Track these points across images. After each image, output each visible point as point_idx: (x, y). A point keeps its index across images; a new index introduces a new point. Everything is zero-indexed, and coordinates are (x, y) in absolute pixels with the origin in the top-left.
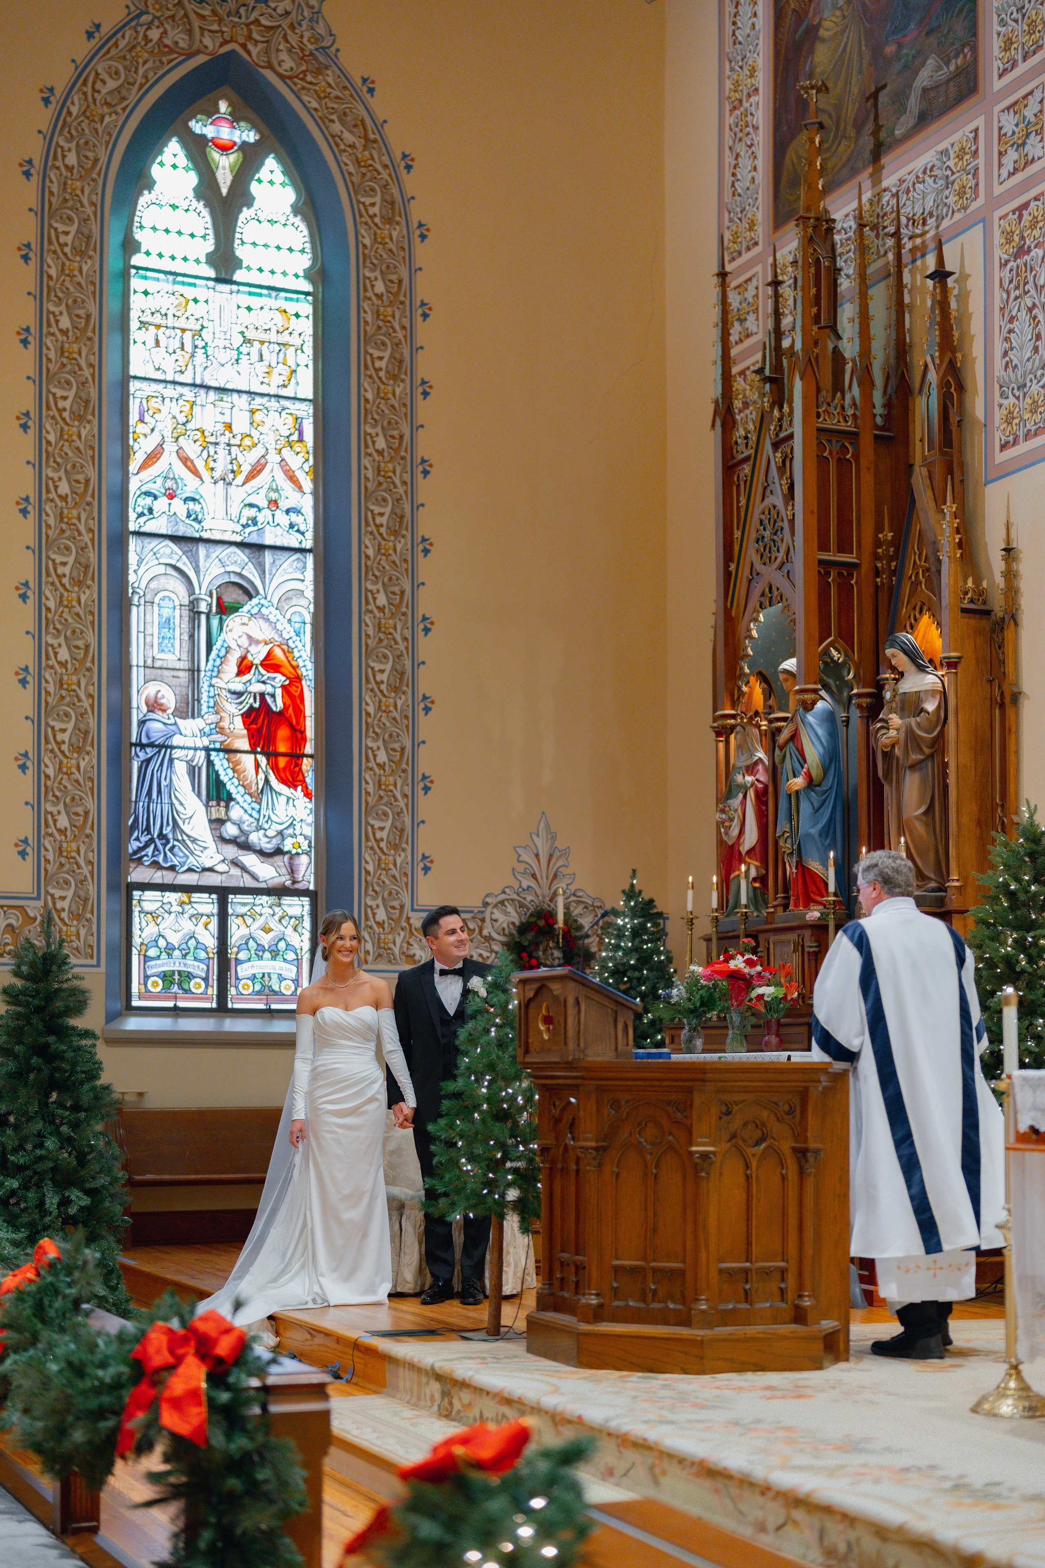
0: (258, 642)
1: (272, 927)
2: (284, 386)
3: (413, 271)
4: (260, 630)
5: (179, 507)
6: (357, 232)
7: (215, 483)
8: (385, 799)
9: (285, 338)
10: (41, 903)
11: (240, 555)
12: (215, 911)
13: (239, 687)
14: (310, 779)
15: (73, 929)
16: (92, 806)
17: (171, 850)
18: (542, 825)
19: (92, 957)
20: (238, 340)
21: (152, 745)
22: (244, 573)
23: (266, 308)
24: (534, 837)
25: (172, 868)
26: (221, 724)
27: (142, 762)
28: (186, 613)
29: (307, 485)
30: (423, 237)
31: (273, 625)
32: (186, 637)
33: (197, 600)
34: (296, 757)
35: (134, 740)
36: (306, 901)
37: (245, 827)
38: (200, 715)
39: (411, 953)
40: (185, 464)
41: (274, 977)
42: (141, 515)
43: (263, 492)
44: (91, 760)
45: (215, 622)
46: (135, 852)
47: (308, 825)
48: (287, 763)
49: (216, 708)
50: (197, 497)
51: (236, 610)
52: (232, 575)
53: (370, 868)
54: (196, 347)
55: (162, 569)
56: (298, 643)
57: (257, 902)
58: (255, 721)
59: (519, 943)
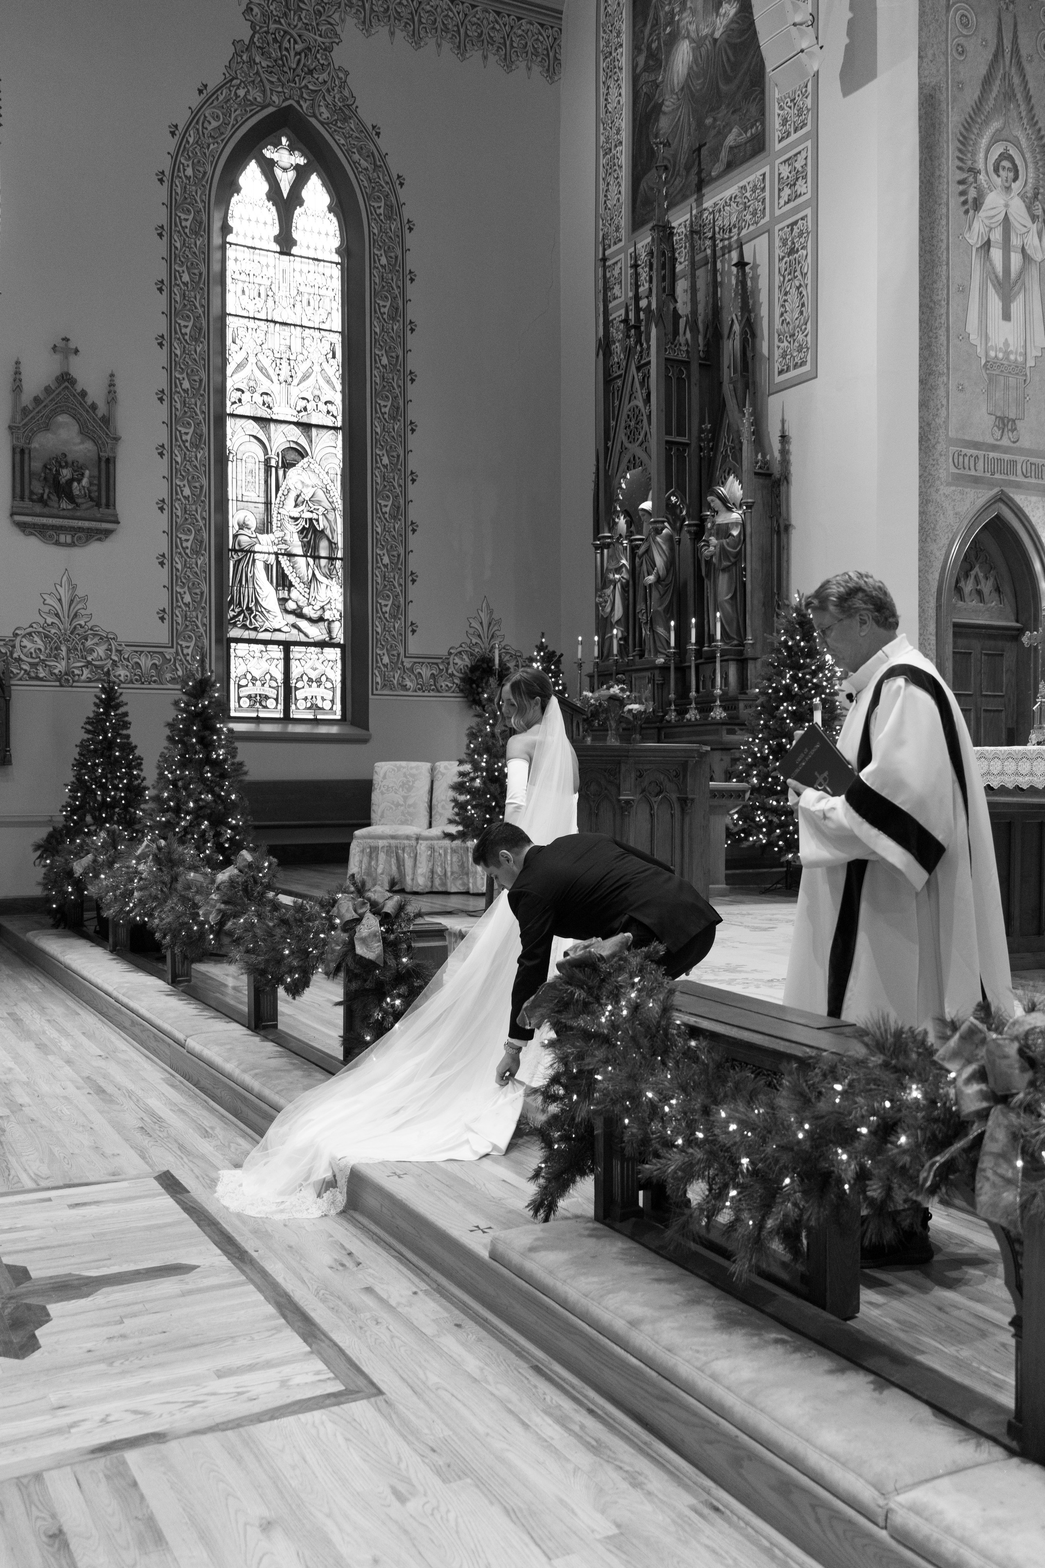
0: (307, 486)
1: (318, 667)
2: (323, 322)
3: (404, 251)
4: (308, 478)
5: (258, 399)
6: (369, 225)
7: (281, 383)
8: (388, 587)
9: (323, 291)
10: (174, 650)
11: (297, 431)
12: (282, 656)
13: (297, 515)
14: (340, 573)
15: (194, 667)
16: (205, 589)
17: (255, 617)
18: (484, 605)
20: (294, 292)
21: (242, 550)
22: (299, 442)
23: (311, 272)
24: (480, 612)
25: (255, 629)
27: (236, 561)
28: (262, 466)
29: (339, 387)
30: (411, 229)
32: (262, 482)
33: (270, 458)
34: (332, 559)
35: (230, 547)
36: (338, 650)
37: (300, 604)
38: (272, 532)
40: (261, 371)
41: (319, 698)
42: (234, 403)
43: (310, 390)
44: (205, 560)
45: (281, 472)
46: (232, 619)
47: (340, 602)
48: (326, 563)
50: (269, 392)
51: (294, 465)
52: (292, 443)
53: (379, 630)
54: (268, 295)
55: (247, 438)
56: (332, 487)
57: (309, 651)
58: (306, 537)
59: (470, 679)
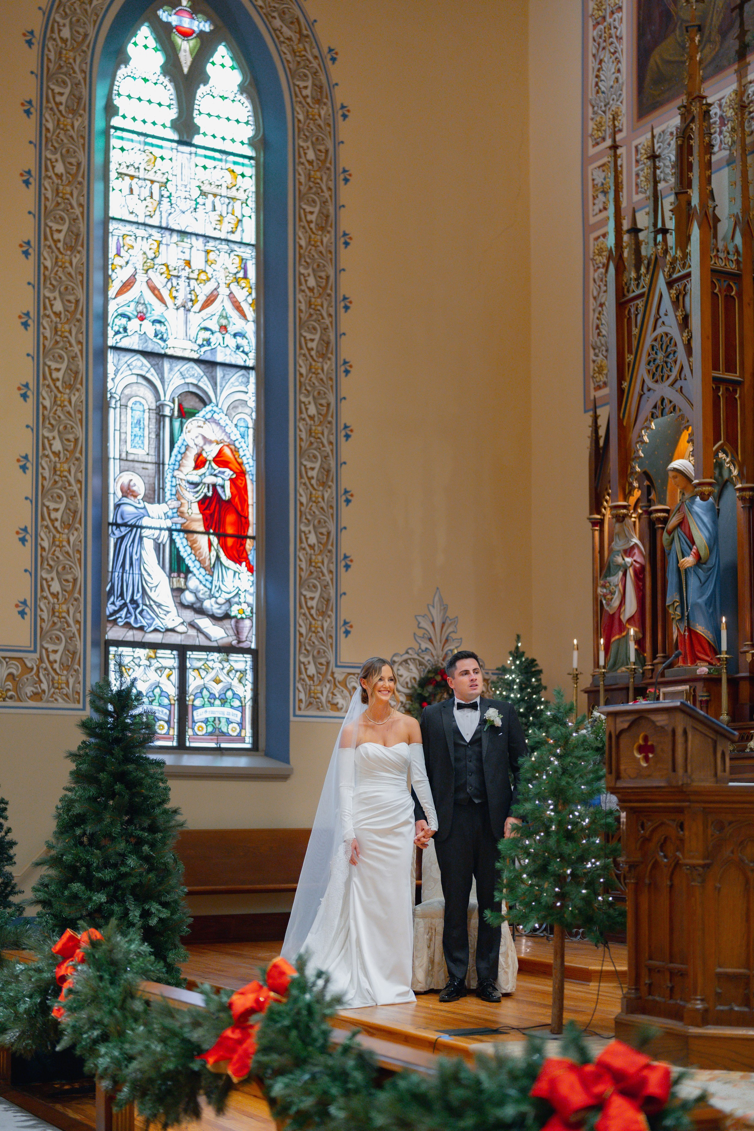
0: (211, 442)
1: (222, 679)
2: (233, 232)
3: (337, 143)
4: (212, 432)
5: (148, 328)
6: (293, 109)
7: (177, 309)
8: (315, 574)
9: (233, 193)
10: (37, 656)
11: (197, 370)
12: (176, 665)
13: (196, 479)
14: (252, 557)
15: (64, 678)
16: (80, 574)
17: (141, 613)
18: (437, 599)
19: (79, 702)
20: (196, 193)
21: (125, 525)
22: (201, 384)
23: (218, 168)
24: (431, 608)
25: (141, 628)
26: (182, 509)
27: (118, 539)
28: (153, 416)
29: (250, 314)
30: (345, 116)
31: (223, 429)
32: (153, 436)
33: (163, 405)
34: (241, 538)
35: (111, 520)
36: (248, 657)
37: (200, 595)
38: (164, 501)
39: (335, 701)
40: (153, 292)
41: (223, 721)
42: (117, 333)
43: (215, 318)
44: (79, 536)
45: (177, 424)
46: (111, 615)
47: (251, 594)
48: (234, 543)
49: (178, 495)
50: (163, 320)
51: (193, 414)
52: (191, 386)
53: (303, 630)
54: (162, 196)
55: (134, 379)
56: (243, 444)
57: (210, 658)
58: (208, 508)
59: (420, 695)
